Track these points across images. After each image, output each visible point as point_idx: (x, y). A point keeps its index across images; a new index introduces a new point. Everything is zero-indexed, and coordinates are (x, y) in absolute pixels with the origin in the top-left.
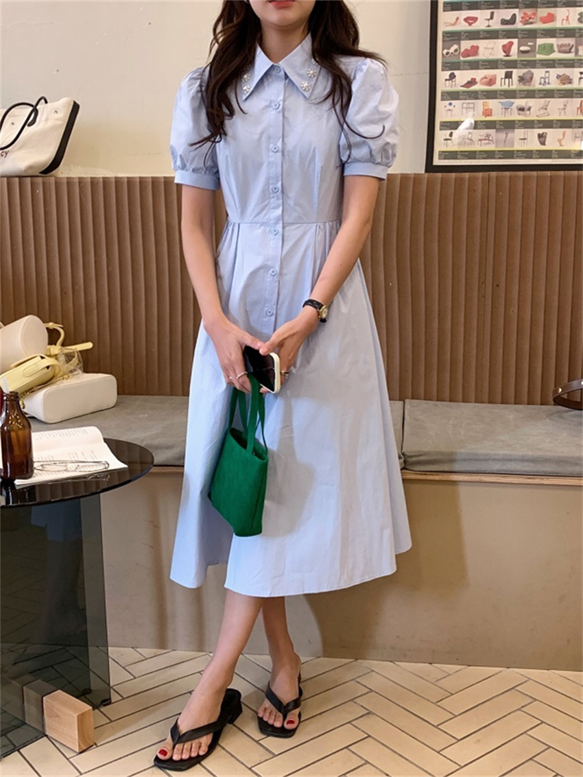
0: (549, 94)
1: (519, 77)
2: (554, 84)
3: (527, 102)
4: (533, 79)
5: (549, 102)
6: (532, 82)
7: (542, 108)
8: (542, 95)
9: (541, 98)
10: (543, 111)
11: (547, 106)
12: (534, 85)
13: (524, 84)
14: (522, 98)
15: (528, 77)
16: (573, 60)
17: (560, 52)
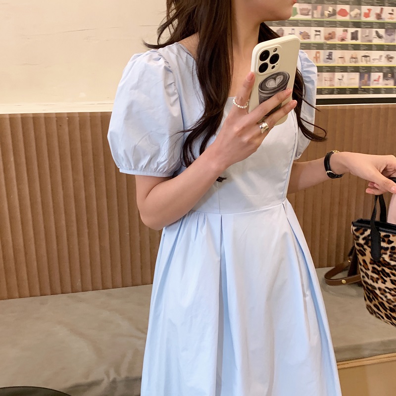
4: (284, 35)
15: (280, 33)
16: (310, 21)
17: (302, 14)
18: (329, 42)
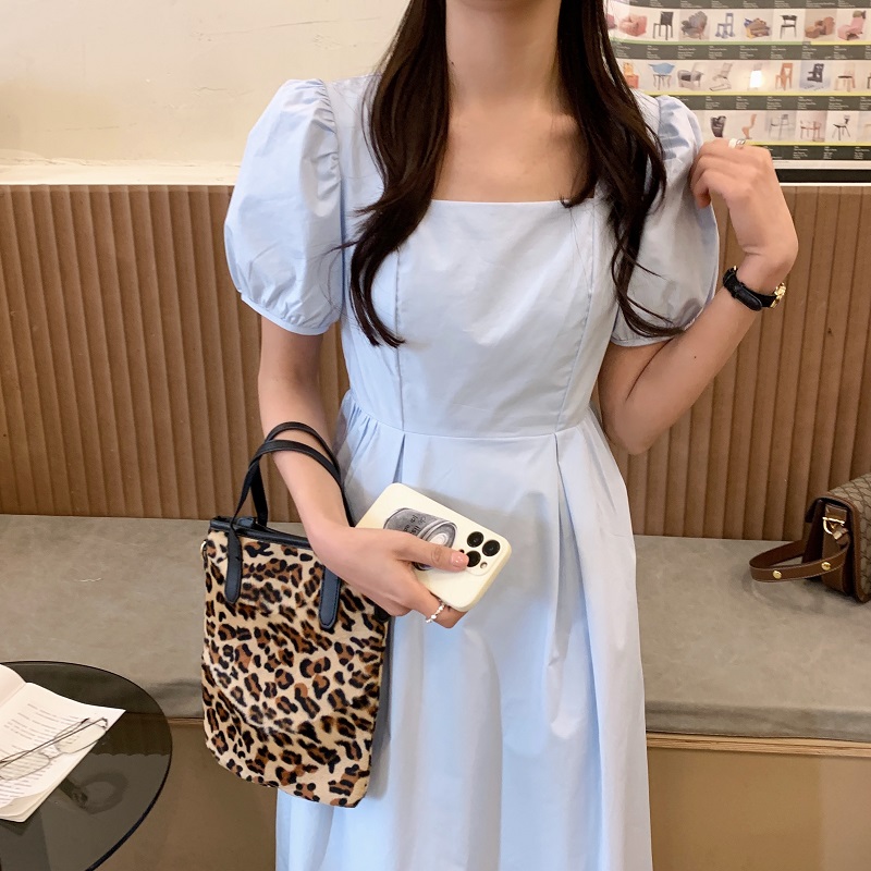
0: (731, 52)
1: (684, 23)
2: (741, 37)
3: (695, 64)
4: (707, 27)
5: (731, 65)
6: (705, 33)
7: (720, 76)
8: (720, 55)
9: (718, 58)
10: (720, 81)
11: (728, 72)
12: (708, 38)
13: (692, 36)
14: (687, 58)
15: (698, 23)
18: (814, 42)
